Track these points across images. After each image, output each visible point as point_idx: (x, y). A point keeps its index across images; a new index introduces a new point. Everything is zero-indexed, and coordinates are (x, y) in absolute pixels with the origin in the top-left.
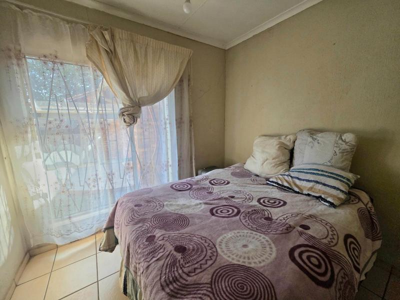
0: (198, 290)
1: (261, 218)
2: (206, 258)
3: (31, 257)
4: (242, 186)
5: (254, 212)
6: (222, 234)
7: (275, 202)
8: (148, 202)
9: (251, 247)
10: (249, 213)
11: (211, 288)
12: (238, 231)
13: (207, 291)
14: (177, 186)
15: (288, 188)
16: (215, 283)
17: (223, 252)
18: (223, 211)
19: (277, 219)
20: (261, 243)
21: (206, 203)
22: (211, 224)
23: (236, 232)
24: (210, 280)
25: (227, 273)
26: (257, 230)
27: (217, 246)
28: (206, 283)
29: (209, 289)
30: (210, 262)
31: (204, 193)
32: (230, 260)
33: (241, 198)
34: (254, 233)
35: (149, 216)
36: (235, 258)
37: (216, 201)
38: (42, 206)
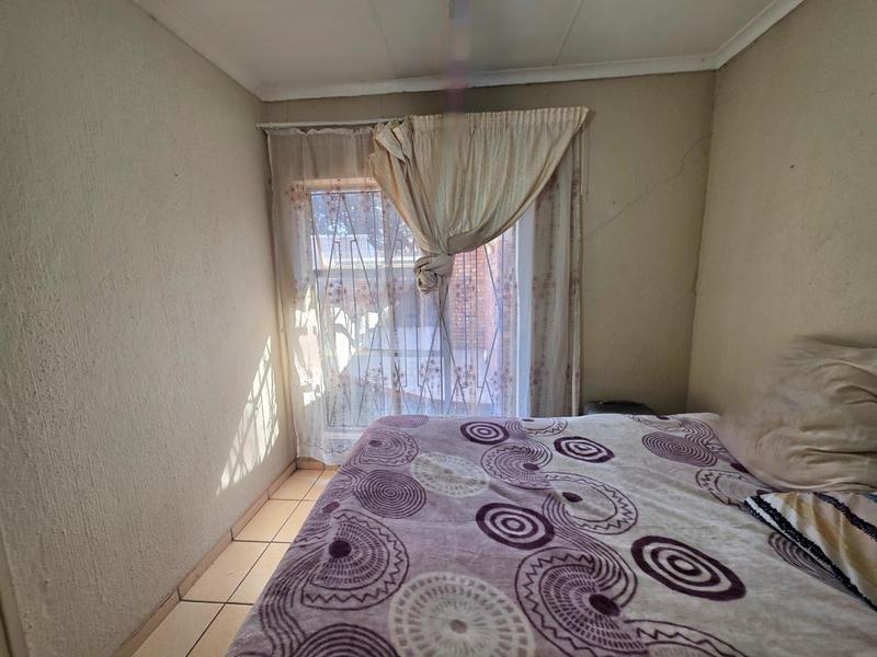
0: (286, 632)
1: (583, 590)
2: (354, 592)
3: (297, 469)
4: (640, 482)
5: (584, 562)
6: (445, 568)
7: (695, 572)
8: (397, 442)
9: (470, 636)
10: (564, 559)
11: (300, 645)
12: (484, 583)
13: (291, 644)
14: (475, 430)
15: (816, 550)
16: (312, 643)
17: (402, 603)
18: (510, 523)
19: (628, 622)
20: (502, 645)
21: (493, 487)
22: (449, 537)
23: (479, 581)
24: (313, 631)
25: (353, 645)
26: (530, 611)
27: (404, 587)
28: (303, 632)
29: (295, 646)
30: (353, 603)
31: (518, 463)
32: (392, 626)
33: (596, 512)
34: (518, 612)
35: (369, 469)
36: (406, 631)
37: (520, 492)
38: (313, 403)
